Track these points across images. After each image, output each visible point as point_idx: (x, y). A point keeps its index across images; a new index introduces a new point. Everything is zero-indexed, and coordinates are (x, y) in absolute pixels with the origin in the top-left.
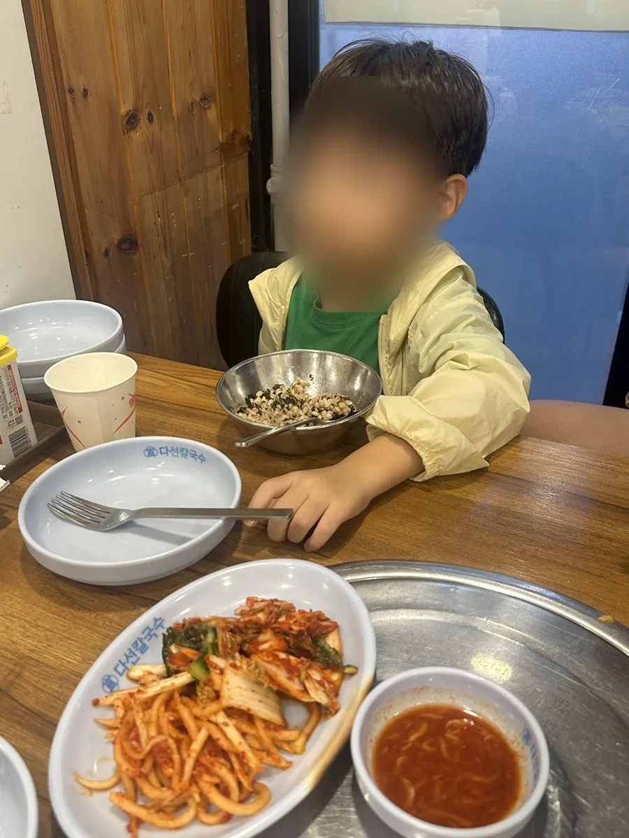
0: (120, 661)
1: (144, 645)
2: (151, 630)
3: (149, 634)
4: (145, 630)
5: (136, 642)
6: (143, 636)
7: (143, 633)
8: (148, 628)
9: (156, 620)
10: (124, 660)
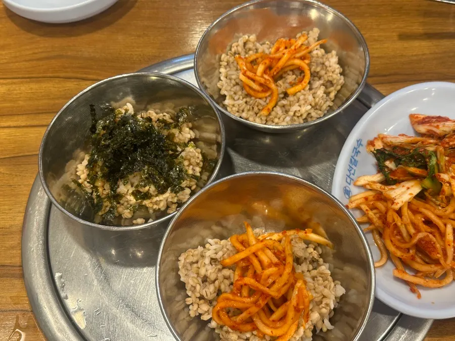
0: (347, 175)
1: (355, 160)
2: (356, 149)
3: (356, 152)
4: (353, 151)
5: (351, 160)
6: (353, 154)
7: (353, 152)
8: (355, 148)
9: (358, 141)
10: (348, 174)
